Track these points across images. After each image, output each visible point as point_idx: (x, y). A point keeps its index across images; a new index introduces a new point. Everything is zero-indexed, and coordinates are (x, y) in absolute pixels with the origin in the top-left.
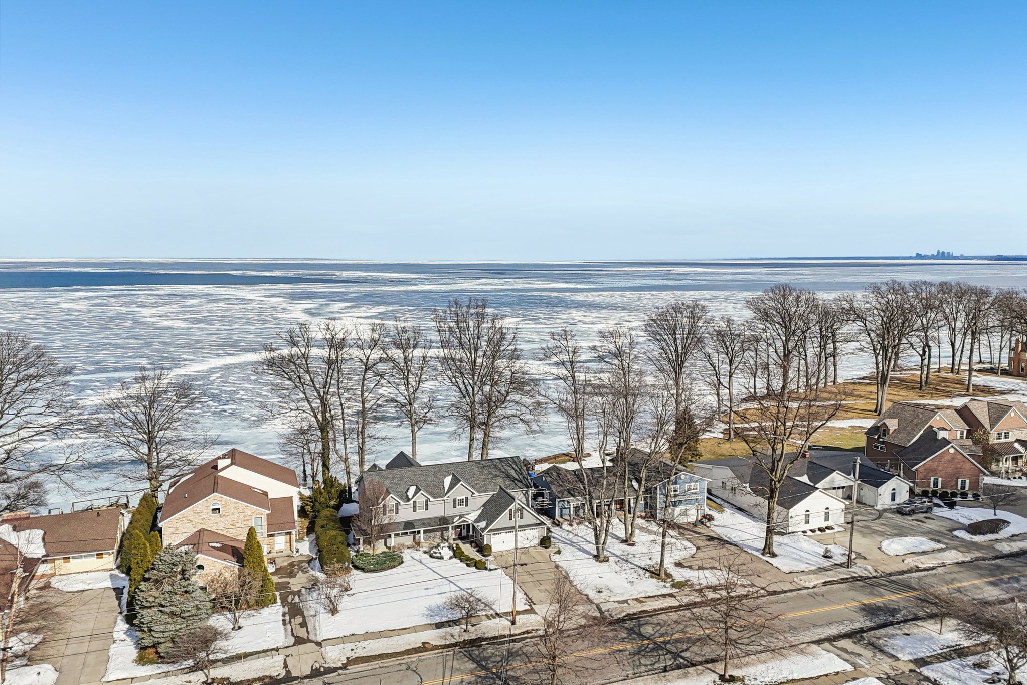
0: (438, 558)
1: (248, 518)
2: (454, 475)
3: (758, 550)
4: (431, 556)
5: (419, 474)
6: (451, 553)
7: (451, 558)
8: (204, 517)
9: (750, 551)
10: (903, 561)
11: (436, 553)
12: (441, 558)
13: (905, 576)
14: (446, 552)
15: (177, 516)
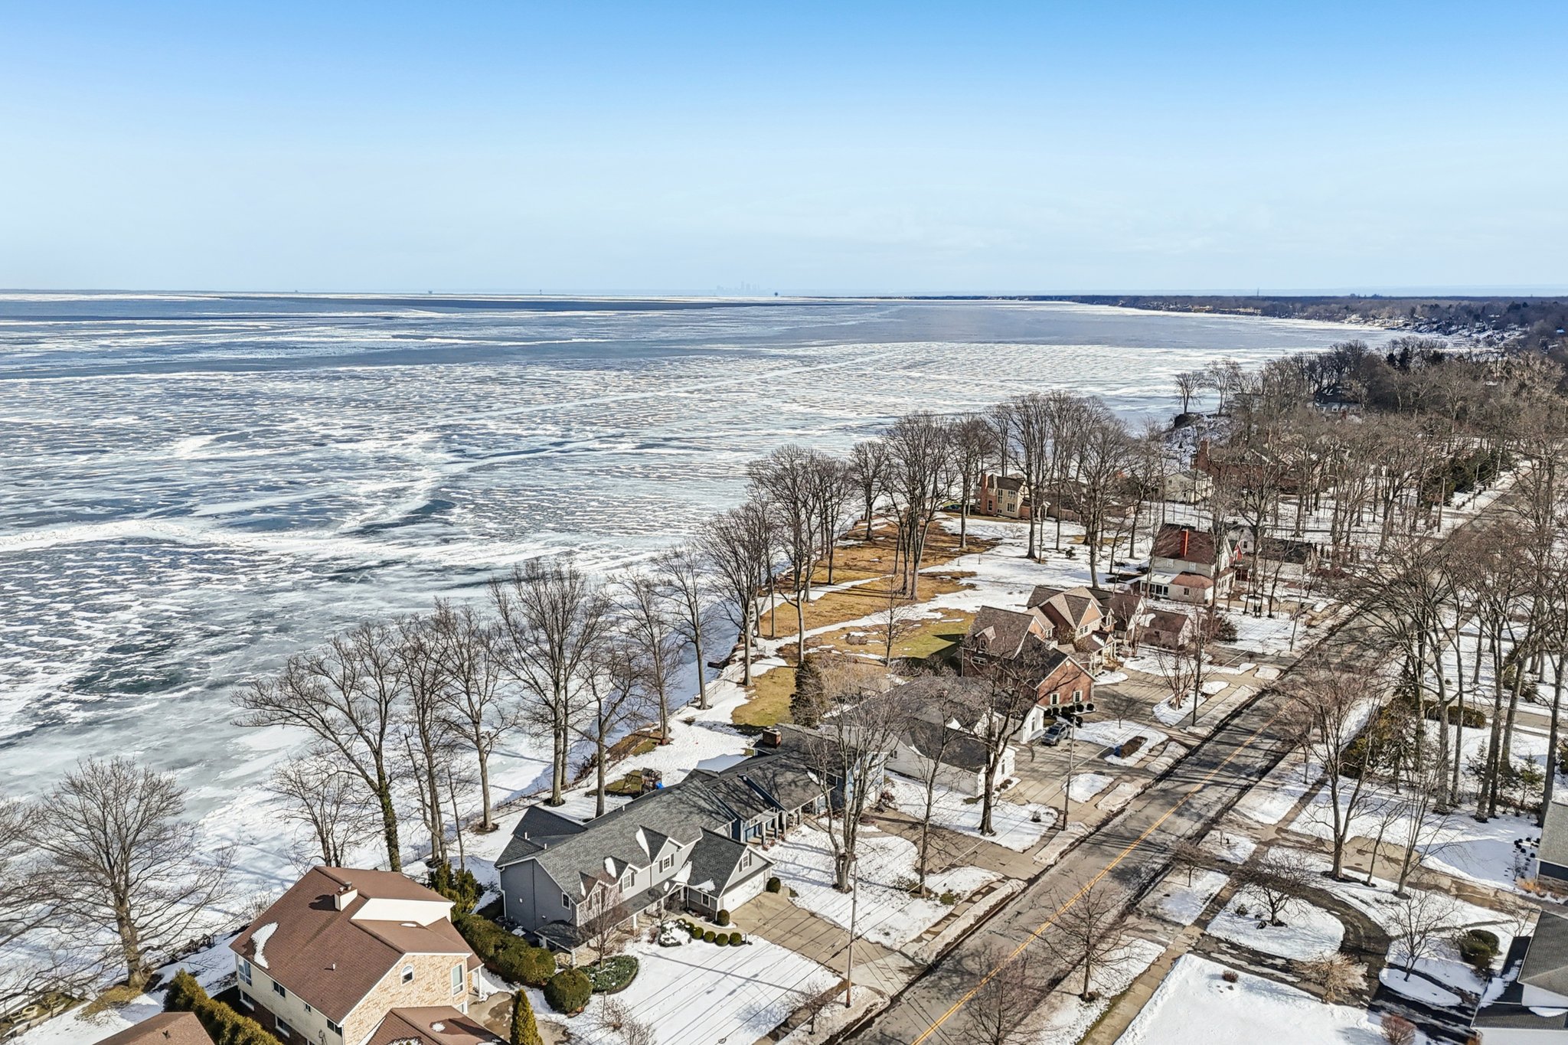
0: (673, 945)
1: (446, 972)
2: (644, 829)
3: (973, 829)
4: (662, 945)
5: (604, 839)
6: (688, 936)
7: (689, 941)
8: (394, 992)
9: (966, 833)
10: (1096, 806)
11: (668, 939)
12: (679, 944)
13: (1111, 824)
14: (682, 936)
15: (361, 1003)
